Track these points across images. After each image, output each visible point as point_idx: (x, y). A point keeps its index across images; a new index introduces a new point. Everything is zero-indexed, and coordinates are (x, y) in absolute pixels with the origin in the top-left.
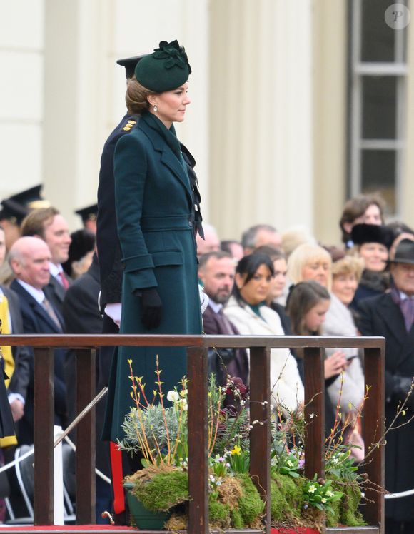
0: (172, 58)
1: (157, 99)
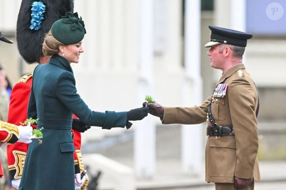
0: (75, 24)
1: (65, 48)
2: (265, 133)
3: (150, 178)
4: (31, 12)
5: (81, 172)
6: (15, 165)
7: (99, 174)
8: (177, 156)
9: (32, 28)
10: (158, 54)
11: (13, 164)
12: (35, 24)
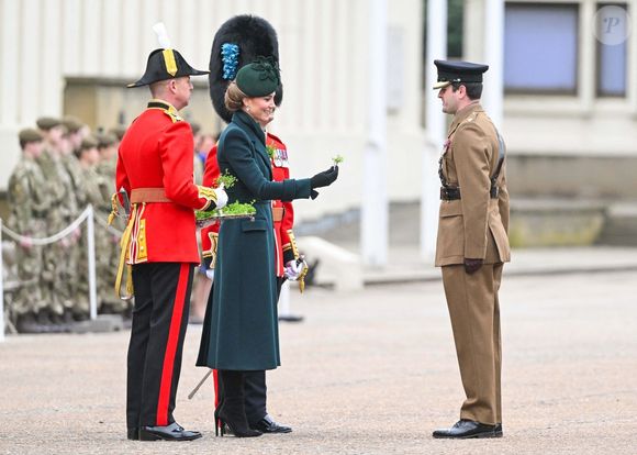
2: (527, 213)
3: (380, 269)
4: (222, 56)
5: (297, 258)
6: (211, 251)
7: (317, 263)
8: (415, 241)
9: (225, 77)
10: (392, 112)
11: (209, 249)
12: (228, 71)
